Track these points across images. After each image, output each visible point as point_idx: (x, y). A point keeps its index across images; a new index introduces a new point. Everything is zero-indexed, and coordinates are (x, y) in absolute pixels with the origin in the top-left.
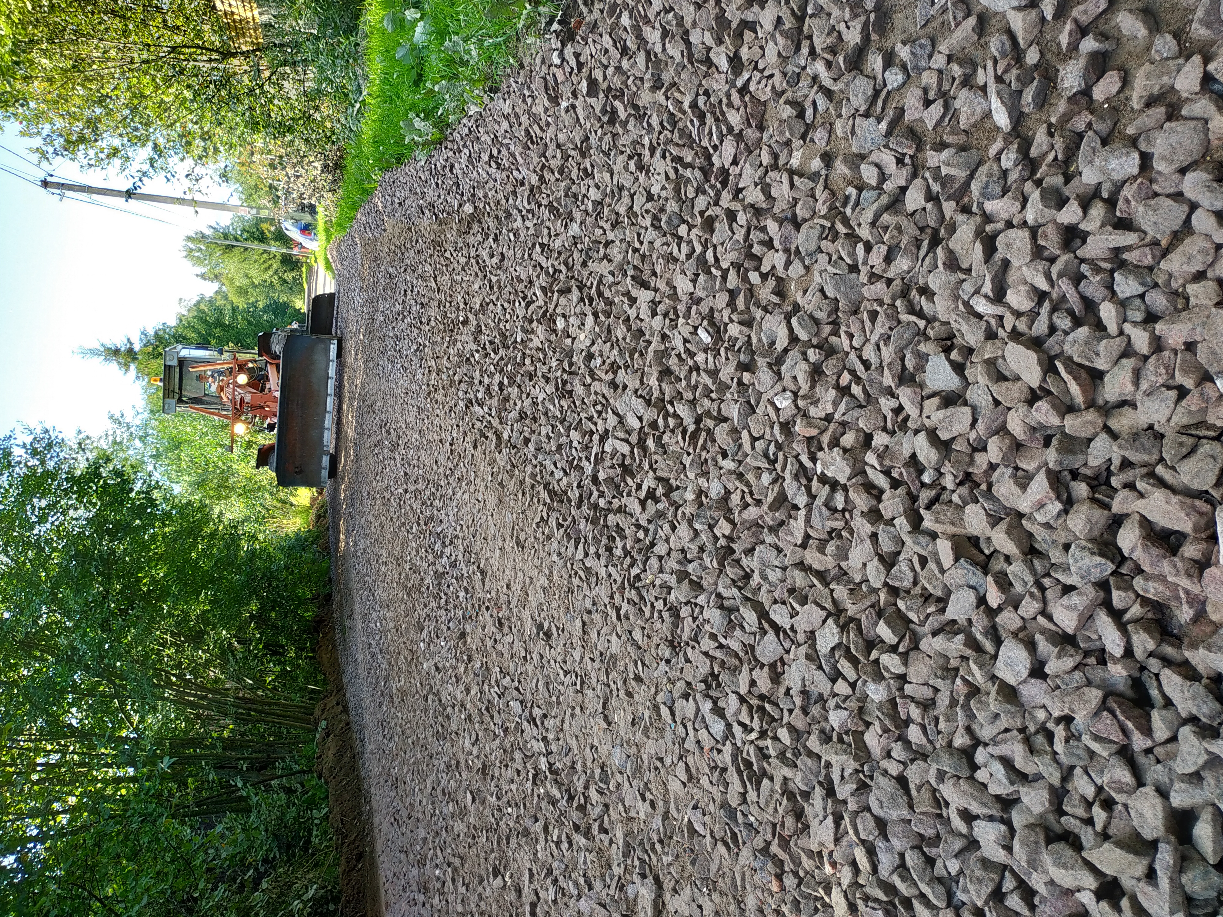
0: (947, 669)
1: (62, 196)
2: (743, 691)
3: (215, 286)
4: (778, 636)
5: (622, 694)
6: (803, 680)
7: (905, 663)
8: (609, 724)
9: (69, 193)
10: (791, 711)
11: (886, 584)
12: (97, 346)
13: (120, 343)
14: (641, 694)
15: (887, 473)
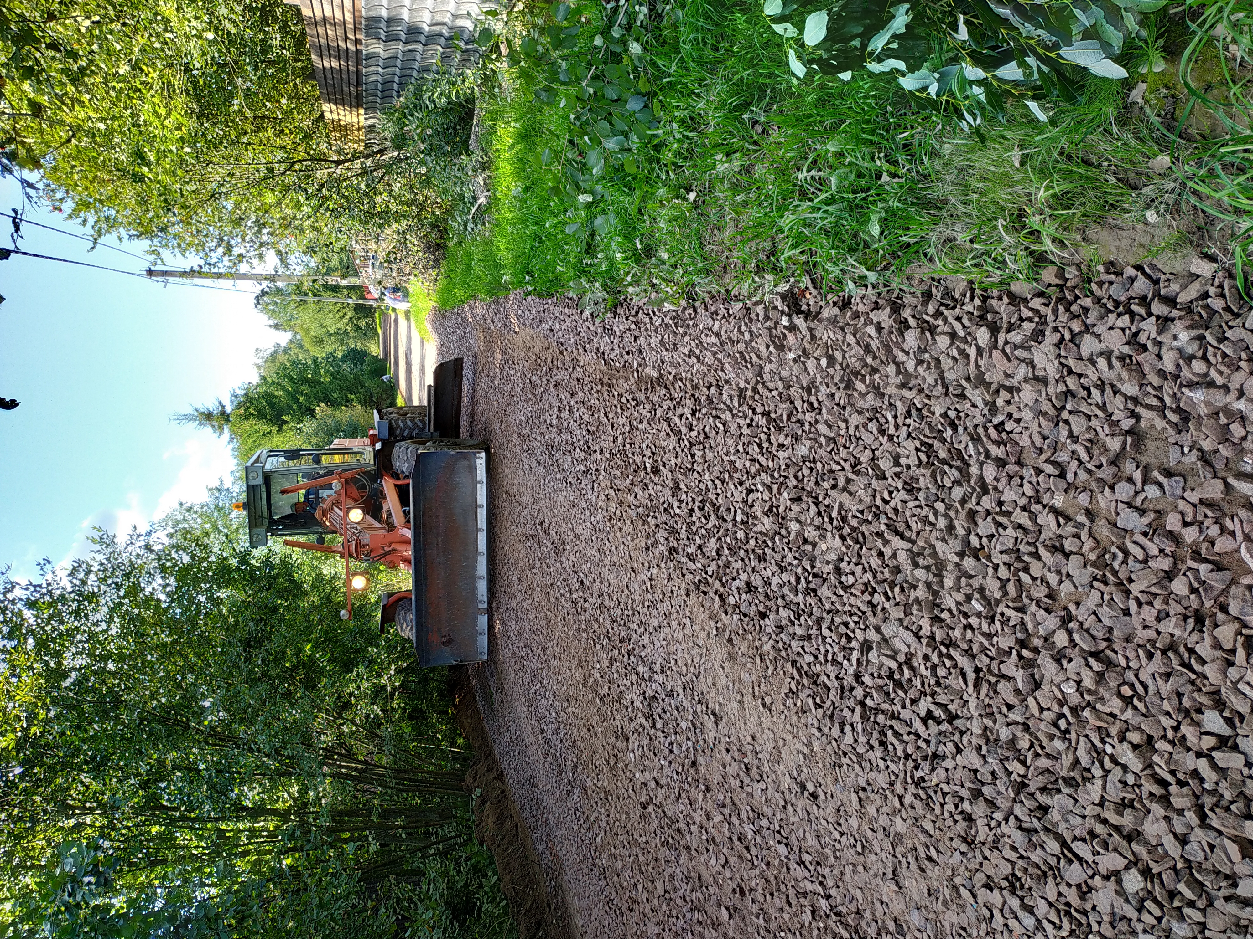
0: (1240, 927)
1: (166, 283)
2: (1052, 898)
3: (289, 335)
4: (1082, 865)
5: (914, 866)
6: (1112, 906)
7: (1205, 916)
8: (900, 888)
9: (171, 279)
10: (1099, 923)
11: (1182, 856)
12: (191, 411)
13: (212, 406)
14: (934, 872)
15: (1173, 773)
